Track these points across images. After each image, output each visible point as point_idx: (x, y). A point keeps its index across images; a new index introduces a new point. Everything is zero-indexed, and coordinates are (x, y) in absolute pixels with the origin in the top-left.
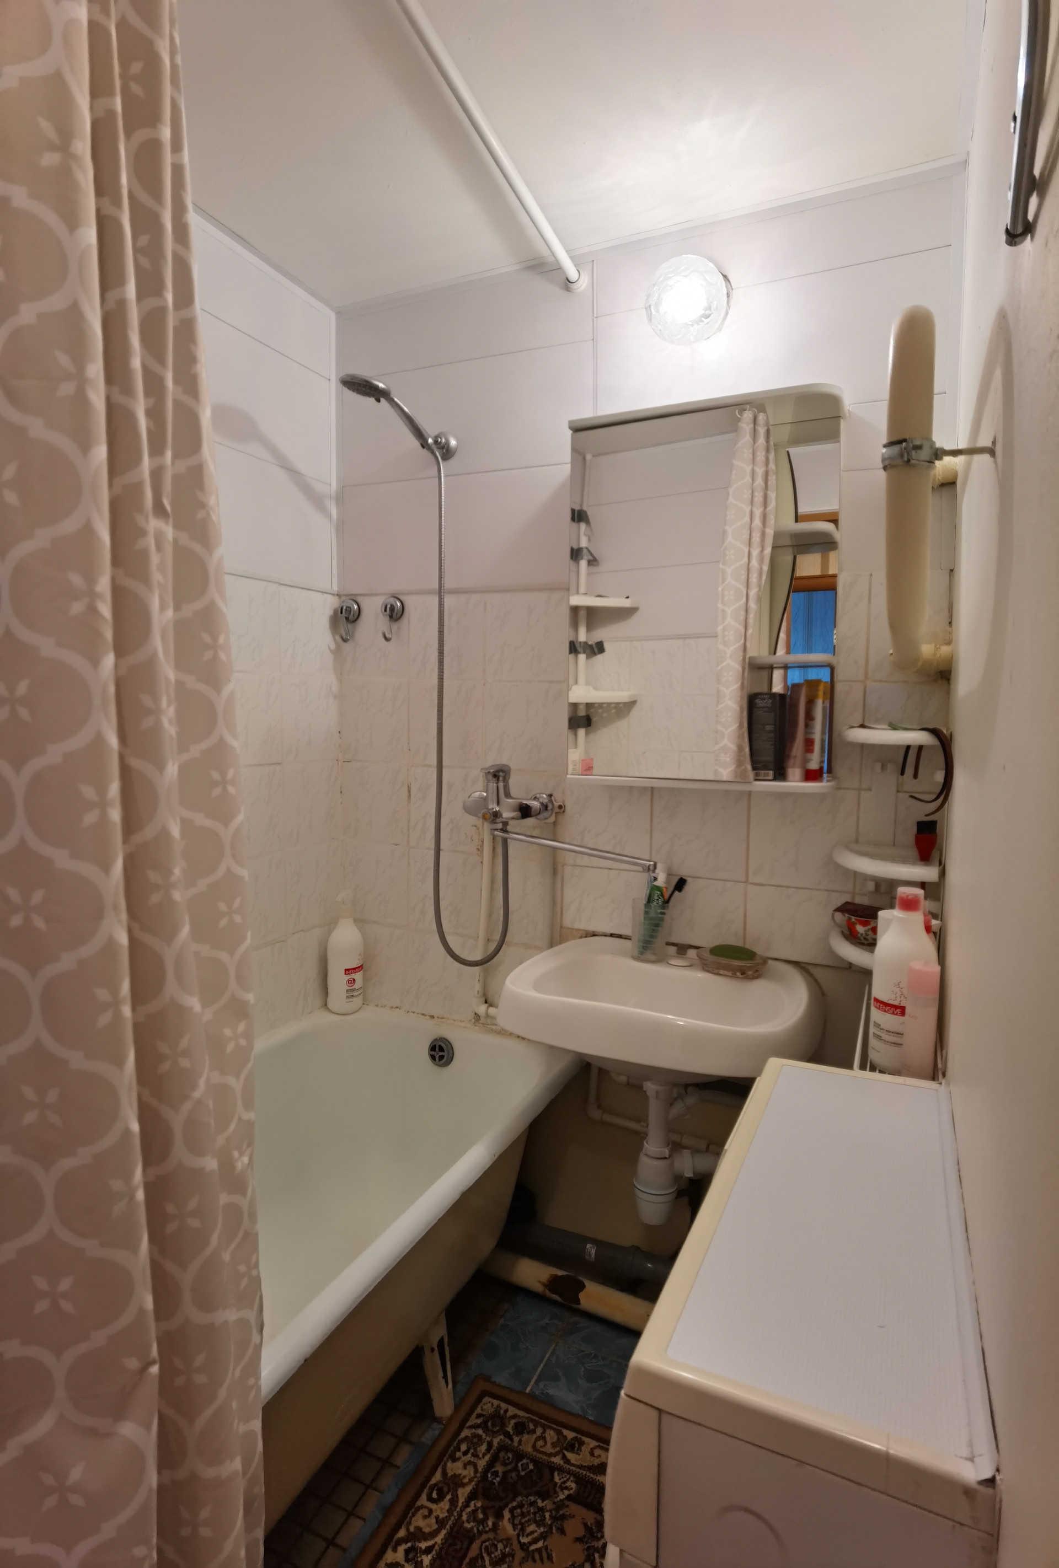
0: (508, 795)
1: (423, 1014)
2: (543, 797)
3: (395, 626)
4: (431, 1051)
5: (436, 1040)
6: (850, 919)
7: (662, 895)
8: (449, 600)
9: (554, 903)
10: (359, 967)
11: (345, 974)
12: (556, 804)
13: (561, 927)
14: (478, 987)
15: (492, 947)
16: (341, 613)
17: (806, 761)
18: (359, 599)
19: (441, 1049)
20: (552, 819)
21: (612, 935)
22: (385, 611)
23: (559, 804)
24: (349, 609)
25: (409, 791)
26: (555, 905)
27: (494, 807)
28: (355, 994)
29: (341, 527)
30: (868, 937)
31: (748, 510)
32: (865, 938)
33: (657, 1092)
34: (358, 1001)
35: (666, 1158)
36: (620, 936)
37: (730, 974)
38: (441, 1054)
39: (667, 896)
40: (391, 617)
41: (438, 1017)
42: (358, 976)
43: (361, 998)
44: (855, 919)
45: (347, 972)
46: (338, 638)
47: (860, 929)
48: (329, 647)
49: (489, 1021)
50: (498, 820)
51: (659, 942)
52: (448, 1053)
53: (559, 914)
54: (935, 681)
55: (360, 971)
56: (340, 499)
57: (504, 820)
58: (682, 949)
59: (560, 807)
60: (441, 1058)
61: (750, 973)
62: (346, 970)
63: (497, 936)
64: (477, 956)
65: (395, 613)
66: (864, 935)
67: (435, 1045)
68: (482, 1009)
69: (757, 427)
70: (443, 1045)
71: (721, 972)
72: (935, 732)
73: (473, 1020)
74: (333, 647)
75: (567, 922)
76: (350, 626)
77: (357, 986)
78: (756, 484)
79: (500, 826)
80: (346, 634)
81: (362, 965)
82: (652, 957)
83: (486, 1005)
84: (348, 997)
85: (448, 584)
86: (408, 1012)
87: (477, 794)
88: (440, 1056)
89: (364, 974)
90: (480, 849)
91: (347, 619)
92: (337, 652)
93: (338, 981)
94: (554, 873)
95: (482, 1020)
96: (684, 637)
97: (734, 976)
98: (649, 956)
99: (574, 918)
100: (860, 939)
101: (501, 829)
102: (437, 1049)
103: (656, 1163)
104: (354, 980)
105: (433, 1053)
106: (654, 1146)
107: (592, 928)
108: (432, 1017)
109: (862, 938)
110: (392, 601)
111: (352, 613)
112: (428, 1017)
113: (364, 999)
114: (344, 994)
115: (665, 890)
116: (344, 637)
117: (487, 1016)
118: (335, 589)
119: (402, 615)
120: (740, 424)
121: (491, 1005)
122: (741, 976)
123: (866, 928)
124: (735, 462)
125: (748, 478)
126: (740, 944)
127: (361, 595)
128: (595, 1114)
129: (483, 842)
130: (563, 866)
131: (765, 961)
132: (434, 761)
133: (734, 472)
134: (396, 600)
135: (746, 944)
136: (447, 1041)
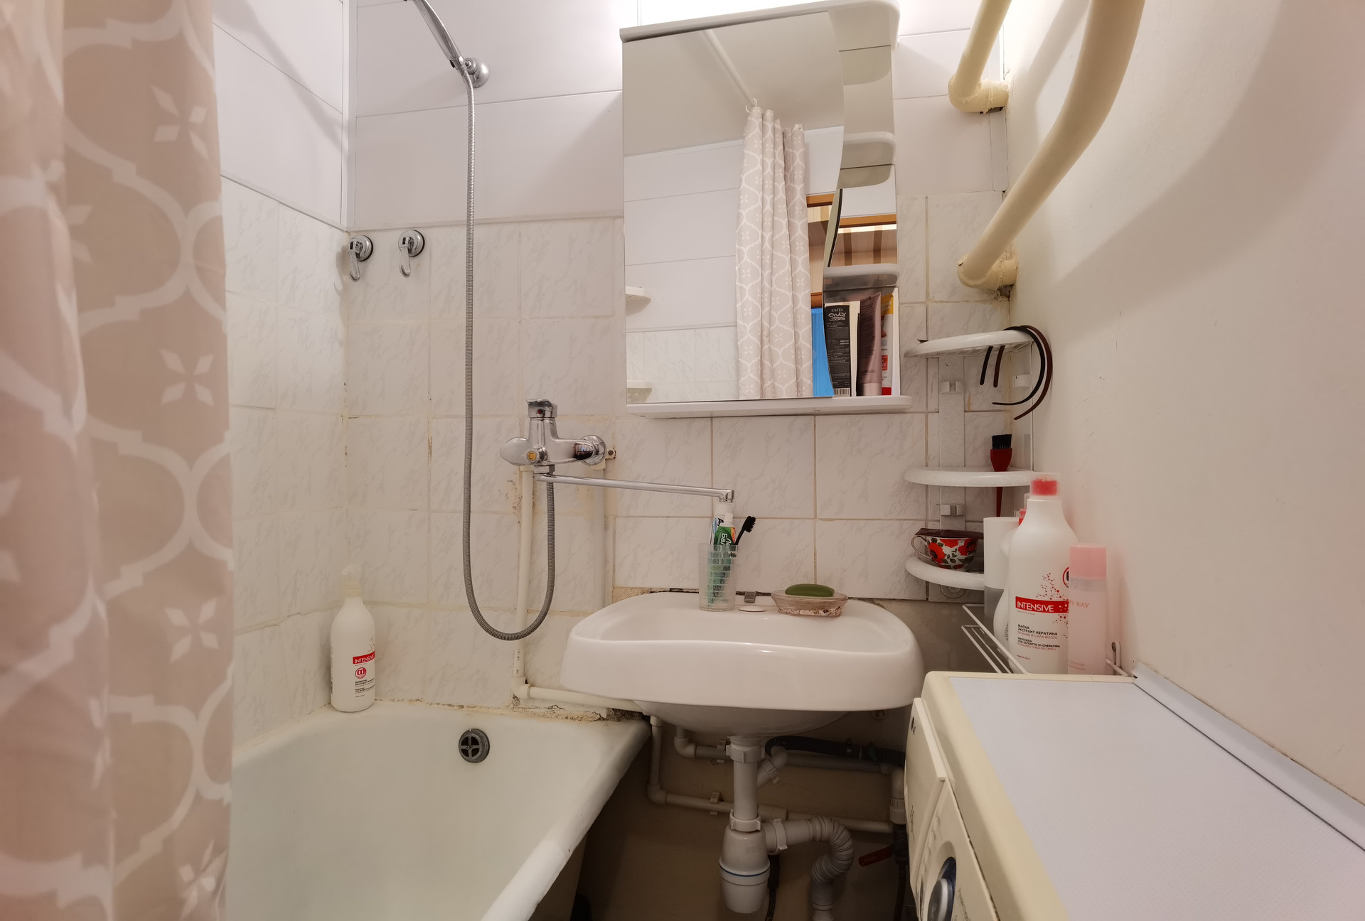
0: (554, 434)
1: (450, 705)
2: (593, 439)
3: (414, 261)
4: (462, 745)
5: (468, 732)
6: (934, 541)
7: (730, 537)
8: (478, 233)
9: (606, 561)
10: (371, 655)
11: (354, 663)
12: (608, 450)
13: (614, 587)
14: (517, 665)
15: (533, 618)
16: (351, 248)
17: (881, 379)
18: (372, 236)
19: (475, 741)
20: (602, 465)
21: (671, 590)
22: (404, 243)
23: (610, 449)
24: (360, 245)
25: (430, 447)
26: (607, 564)
27: (538, 447)
28: (366, 687)
29: (354, 160)
30: (955, 558)
32: (952, 560)
33: (745, 754)
34: (370, 695)
35: (757, 831)
36: (680, 591)
37: (811, 613)
38: (474, 747)
39: (735, 539)
40: (410, 251)
41: (468, 707)
42: (369, 665)
43: (373, 691)
44: (941, 540)
45: (356, 661)
46: (347, 278)
47: (947, 550)
48: (336, 288)
49: (530, 704)
50: (544, 463)
51: (729, 590)
52: (484, 746)
53: (611, 572)
55: (371, 659)
57: (551, 463)
58: (750, 597)
59: (611, 453)
60: (475, 752)
61: (833, 610)
62: (354, 658)
63: (540, 606)
64: (517, 629)
65: (414, 249)
66: (951, 556)
67: (467, 738)
68: (522, 691)
69: (764, 122)
70: (477, 737)
71: (802, 612)
73: (512, 706)
74: (340, 287)
75: (621, 581)
76: (362, 265)
77: (368, 677)
78: (766, 173)
79: (547, 470)
80: (356, 273)
81: (373, 653)
82: (723, 605)
83: (528, 685)
84: (358, 691)
85: (478, 215)
86: (431, 704)
87: (515, 441)
88: (473, 750)
89: (376, 662)
90: (517, 507)
91: (358, 255)
92: (344, 294)
93: (344, 672)
94: (606, 527)
95: (522, 704)
97: (816, 616)
98: (719, 604)
99: (624, 578)
100: (948, 563)
101: (548, 474)
102: (470, 742)
103: (746, 838)
104: (364, 670)
105: (464, 747)
106: (742, 818)
107: (648, 585)
108: (462, 707)
109: (949, 560)
110: (412, 234)
111: (363, 250)
112: (456, 708)
113: (376, 694)
114: (354, 688)
115: (732, 531)
116: (354, 276)
117: (530, 698)
118: (344, 225)
119: (420, 253)
120: (749, 118)
121: (533, 685)
122: (824, 614)
123: (953, 549)
124: (746, 152)
126: (812, 582)
127: (374, 231)
128: (658, 796)
129: (520, 498)
130: (615, 518)
131: (846, 599)
132: (462, 411)
133: (745, 161)
134: (416, 233)
135: (819, 583)
136: (482, 731)
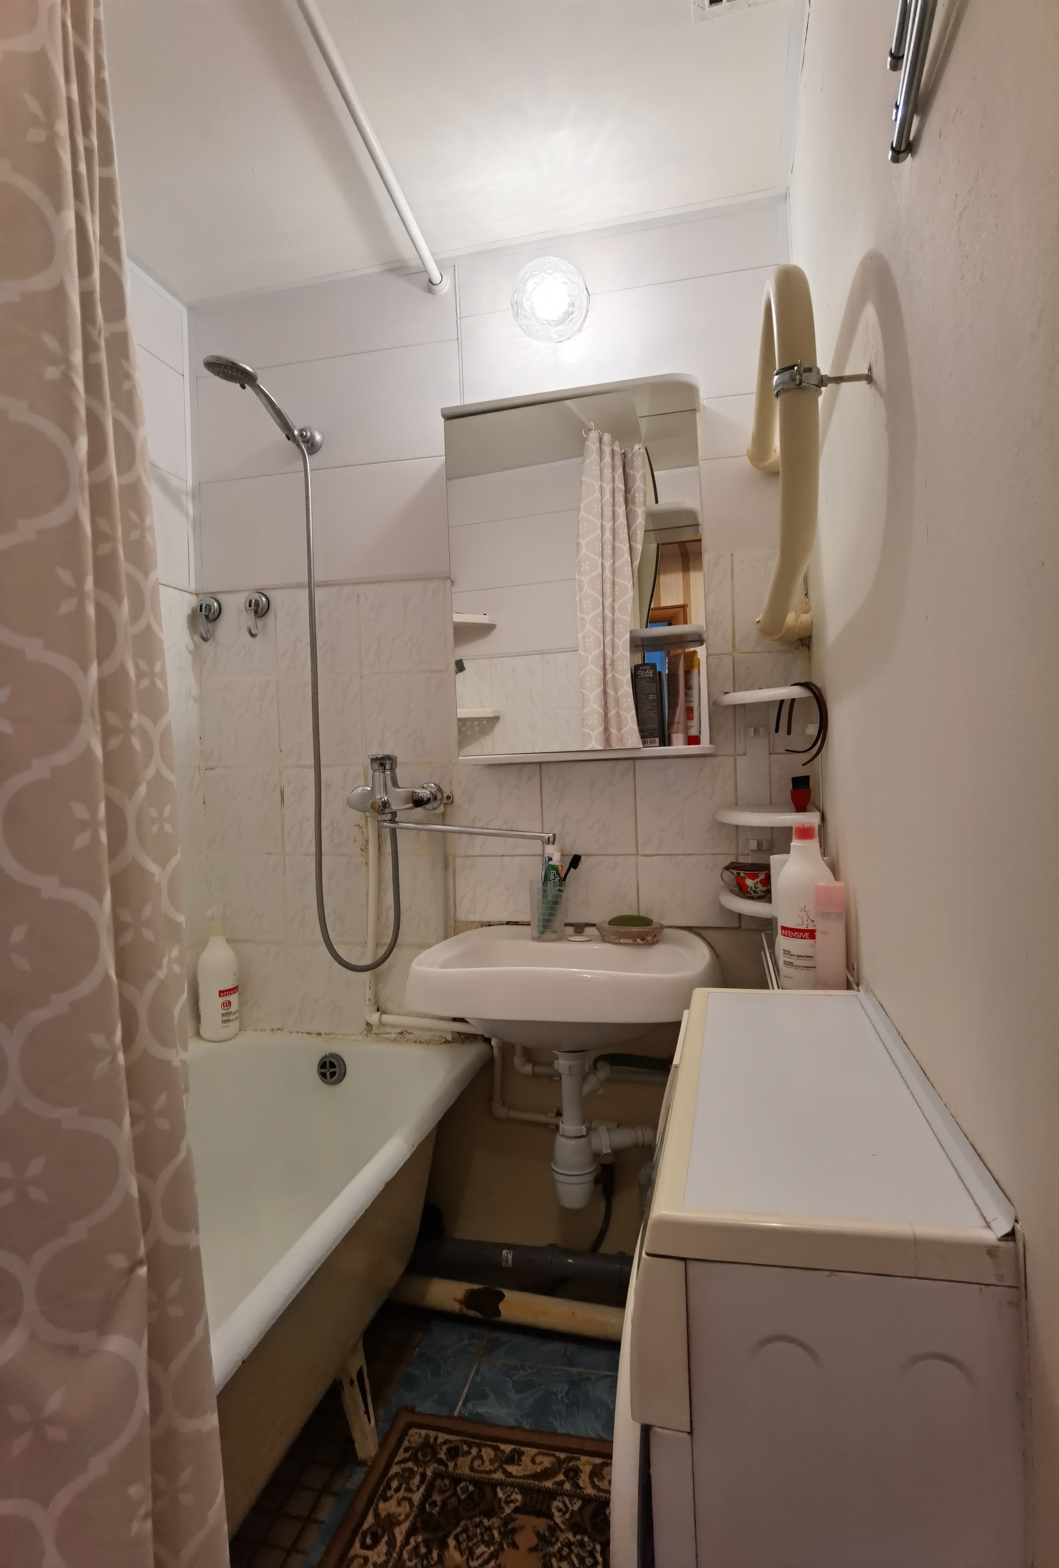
0: (395, 784)
1: (308, 1033)
2: (431, 787)
3: (260, 622)
4: (321, 1068)
5: (326, 1057)
6: (739, 874)
7: (559, 875)
8: (319, 594)
9: (447, 897)
10: (234, 988)
11: (220, 996)
12: (445, 795)
13: (455, 921)
14: (369, 994)
15: (382, 951)
16: (201, 610)
17: (687, 728)
18: (219, 597)
19: (332, 1065)
20: (441, 809)
21: (508, 923)
22: (250, 606)
23: (447, 794)
24: (209, 607)
25: (282, 795)
26: (448, 900)
27: (381, 796)
28: (231, 1017)
29: (198, 524)
30: (757, 890)
31: (599, 523)
32: (754, 891)
33: (570, 1067)
34: (234, 1026)
35: (582, 1137)
36: (516, 923)
37: (630, 941)
38: (332, 1070)
39: (563, 875)
40: (256, 612)
41: (325, 1034)
42: (233, 998)
43: (237, 1022)
44: (744, 874)
45: (221, 994)
46: (197, 638)
47: (749, 882)
48: (188, 648)
49: (382, 1030)
50: (387, 811)
51: (558, 922)
52: (340, 1069)
53: (452, 907)
54: (797, 648)
55: (235, 993)
56: (198, 494)
57: (392, 811)
58: (579, 928)
59: (448, 797)
60: (333, 1074)
61: (649, 938)
62: (220, 992)
63: (388, 940)
64: (368, 961)
65: (260, 609)
66: (754, 889)
67: (325, 1062)
68: (374, 1018)
70: (334, 1061)
71: (622, 941)
72: (807, 685)
73: (365, 1032)
74: (191, 647)
75: (461, 916)
76: (210, 626)
77: (233, 1008)
78: (605, 499)
79: (389, 817)
80: (206, 633)
81: (237, 987)
82: (553, 936)
83: (379, 1013)
84: (224, 1022)
85: (318, 577)
86: (291, 1033)
87: (359, 790)
88: (331, 1073)
89: (239, 995)
90: (365, 849)
91: (207, 617)
92: (196, 653)
93: (211, 1005)
94: (446, 867)
95: (375, 1030)
96: (542, 653)
97: (634, 944)
98: (549, 935)
99: (464, 912)
100: (751, 894)
101: (390, 820)
102: (328, 1065)
103: (573, 1142)
104: (230, 1003)
105: (323, 1070)
106: (570, 1125)
107: (486, 919)
108: (320, 1034)
109: (752, 892)
110: (256, 596)
111: (212, 611)
112: (314, 1035)
113: (241, 1025)
114: (220, 1019)
115: (560, 868)
116: (204, 636)
117: (381, 1024)
118: (193, 587)
119: (266, 612)
120: (586, 443)
121: (384, 1013)
122: (641, 942)
123: (755, 881)
125: (598, 494)
126: (635, 914)
127: (221, 592)
128: (501, 1112)
129: (367, 841)
130: (454, 858)
131: (662, 927)
132: (311, 761)
133: (584, 488)
134: (260, 594)
135: (641, 914)
136: (338, 1056)
